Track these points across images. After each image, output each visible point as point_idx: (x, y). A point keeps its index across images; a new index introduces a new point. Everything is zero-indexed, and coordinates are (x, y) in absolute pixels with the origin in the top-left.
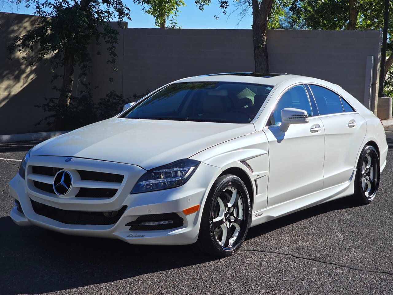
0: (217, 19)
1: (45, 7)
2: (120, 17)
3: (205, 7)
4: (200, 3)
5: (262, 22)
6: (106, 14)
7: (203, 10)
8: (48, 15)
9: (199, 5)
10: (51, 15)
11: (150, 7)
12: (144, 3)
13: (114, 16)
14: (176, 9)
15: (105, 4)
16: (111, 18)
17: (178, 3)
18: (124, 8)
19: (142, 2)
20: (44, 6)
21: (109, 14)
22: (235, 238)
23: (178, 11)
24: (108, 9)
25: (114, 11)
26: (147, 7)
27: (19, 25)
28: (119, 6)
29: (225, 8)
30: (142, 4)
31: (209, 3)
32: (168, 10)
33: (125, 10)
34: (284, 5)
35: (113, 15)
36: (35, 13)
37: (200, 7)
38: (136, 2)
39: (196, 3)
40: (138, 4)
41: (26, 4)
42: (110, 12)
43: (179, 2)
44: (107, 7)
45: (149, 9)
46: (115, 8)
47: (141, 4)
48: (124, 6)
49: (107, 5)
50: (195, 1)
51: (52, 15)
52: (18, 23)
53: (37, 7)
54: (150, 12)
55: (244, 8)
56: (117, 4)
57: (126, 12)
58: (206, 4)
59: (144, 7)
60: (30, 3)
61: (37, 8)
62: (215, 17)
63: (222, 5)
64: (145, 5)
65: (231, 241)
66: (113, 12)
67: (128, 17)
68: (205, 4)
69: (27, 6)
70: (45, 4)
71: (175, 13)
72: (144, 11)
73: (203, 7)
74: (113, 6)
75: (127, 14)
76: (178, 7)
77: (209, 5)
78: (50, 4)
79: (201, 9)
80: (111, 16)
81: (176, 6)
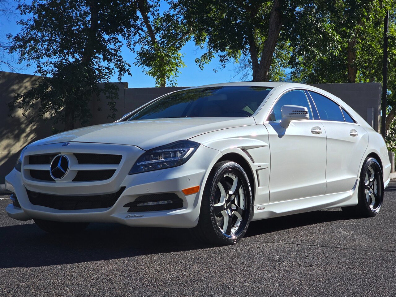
0: (216, 72)
1: (46, 67)
2: (120, 72)
3: (205, 65)
4: (200, 61)
5: (262, 77)
6: (107, 71)
7: (202, 68)
8: (49, 72)
9: (199, 64)
10: (51, 73)
11: (151, 68)
12: (144, 65)
13: (115, 72)
14: (177, 70)
15: (106, 61)
16: (112, 75)
17: (178, 64)
18: (124, 64)
19: (142, 64)
20: (45, 65)
21: (110, 71)
22: (237, 228)
23: (178, 72)
24: (108, 65)
25: (115, 68)
26: (148, 69)
27: (20, 85)
28: (120, 62)
29: (225, 62)
30: (143, 66)
31: (209, 62)
32: (168, 72)
33: (126, 66)
34: (283, 65)
35: (113, 71)
36: (36, 72)
37: (199, 65)
38: (137, 65)
39: (196, 62)
40: (139, 66)
41: (27, 64)
42: (111, 69)
43: (180, 63)
44: (107, 63)
45: (150, 70)
46: (116, 65)
47: (141, 66)
48: (125, 62)
49: (108, 62)
50: (195, 60)
51: (53, 73)
52: (18, 83)
53: (38, 66)
54: (151, 73)
55: (244, 73)
56: (117, 61)
57: (126, 69)
58: (206, 62)
59: (145, 69)
60: (31, 63)
61: (38, 68)
62: (214, 70)
63: (221, 59)
64: (146, 67)
65: (233, 231)
66: (113, 69)
67: (129, 73)
68: (204, 62)
69: (28, 66)
70: (46, 64)
71: (176, 74)
72: (145, 72)
73: (203, 65)
74: (113, 63)
75: (128, 70)
76: (178, 68)
77: (208, 64)
78: (51, 64)
79: (201, 68)
80: (112, 72)
81: (176, 67)
